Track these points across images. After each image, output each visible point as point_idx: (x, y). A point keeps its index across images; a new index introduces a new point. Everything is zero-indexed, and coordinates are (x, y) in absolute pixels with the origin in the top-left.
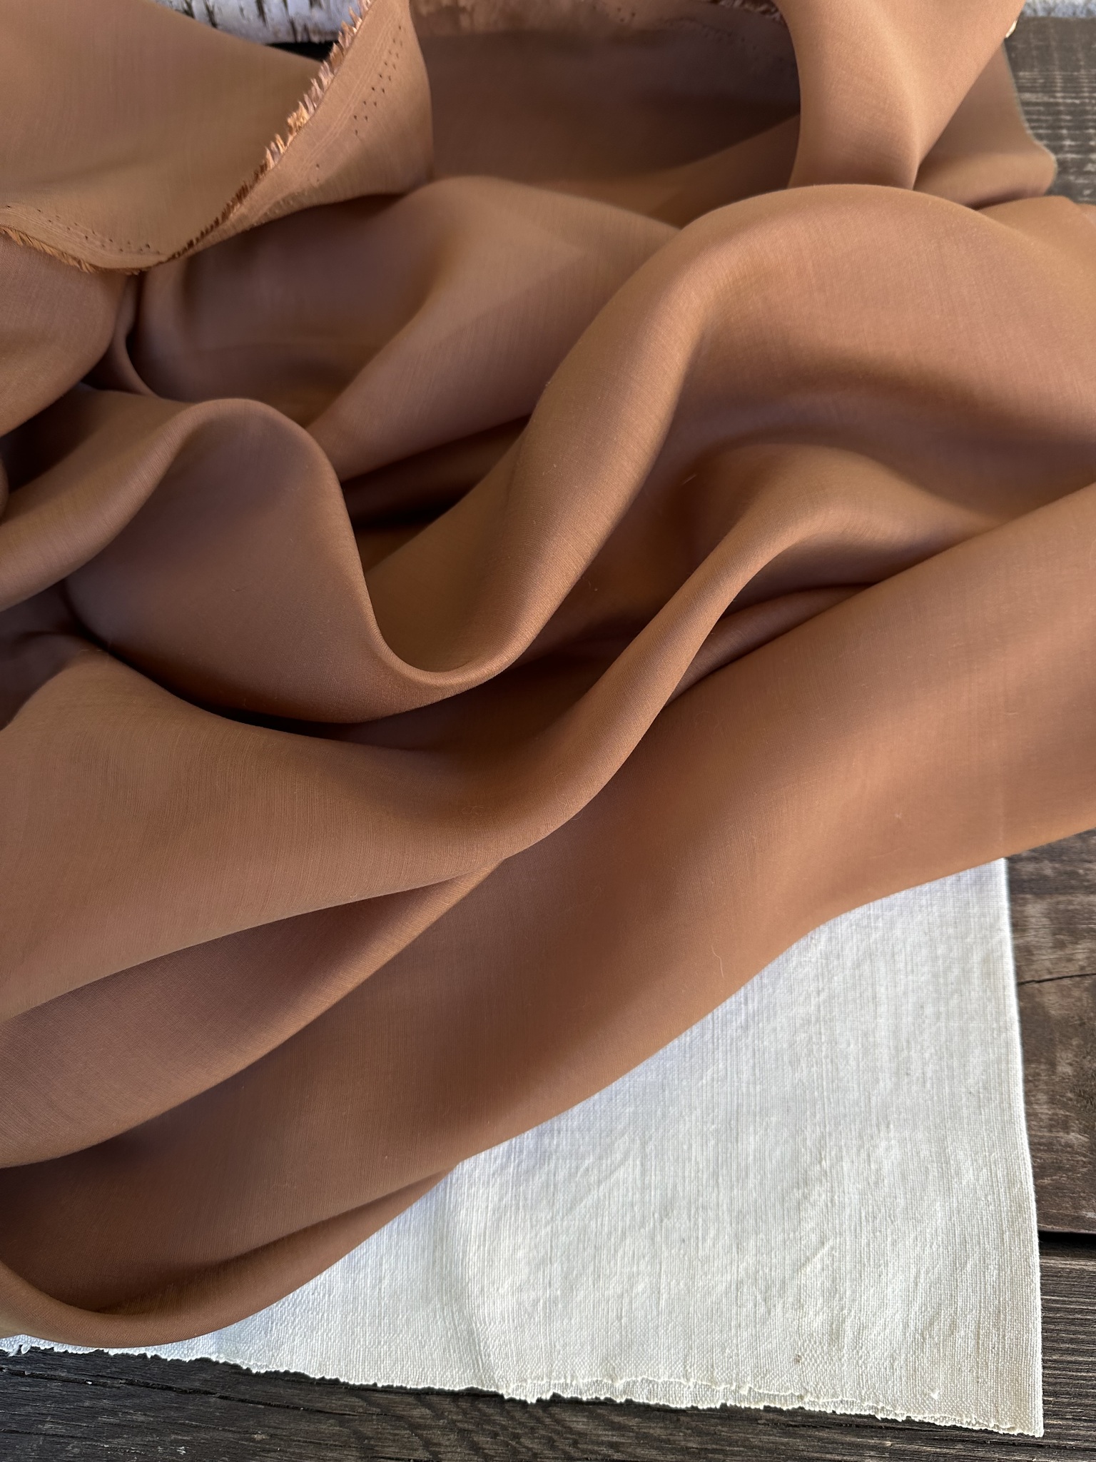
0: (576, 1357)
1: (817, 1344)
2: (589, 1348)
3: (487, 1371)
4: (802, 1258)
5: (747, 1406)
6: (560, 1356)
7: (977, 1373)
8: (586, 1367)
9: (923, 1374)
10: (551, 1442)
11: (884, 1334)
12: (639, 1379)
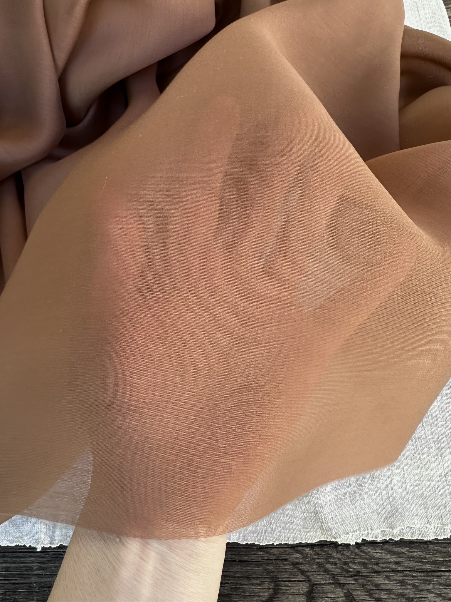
0: (371, 520)
2: (376, 514)
3: (328, 531)
8: (377, 524)
10: (365, 565)
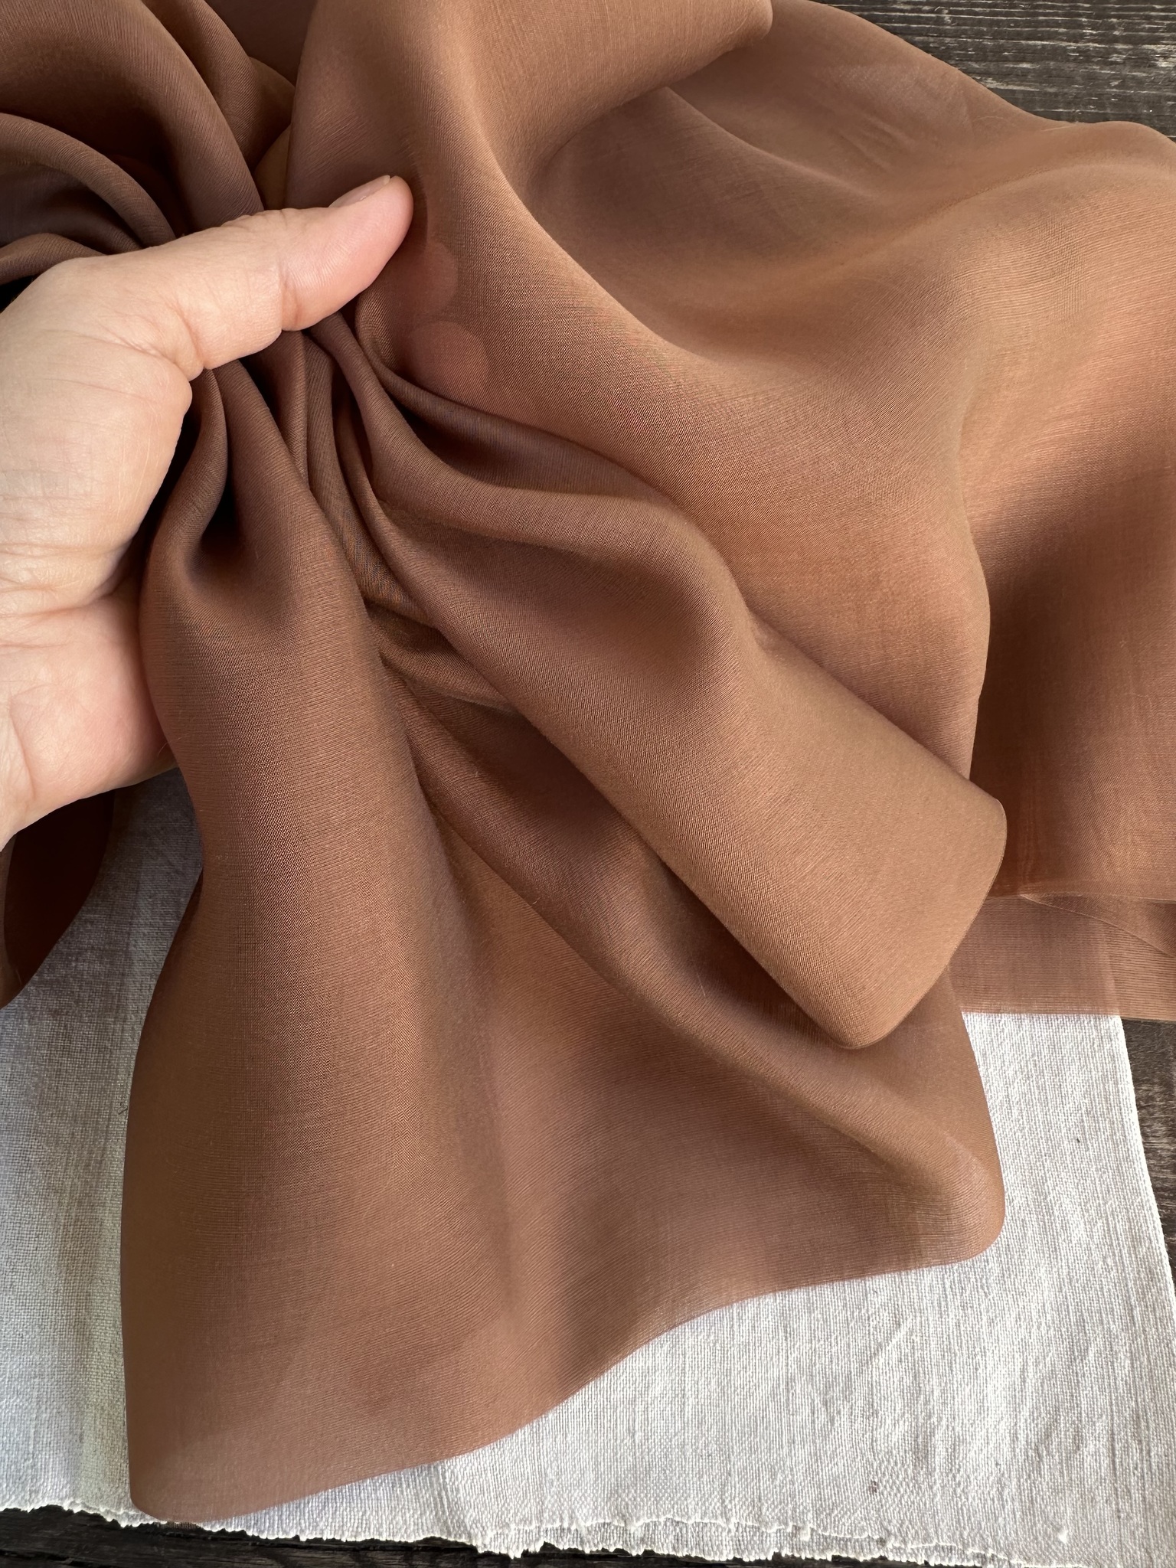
0: (575, 1490)
1: (899, 1465)
2: (592, 1475)
3: (456, 1513)
4: (872, 1346)
5: (809, 1556)
6: (554, 1489)
7: (1117, 1504)
8: (589, 1505)
9: (1043, 1507)
11: (988, 1452)
12: (662, 1519)
